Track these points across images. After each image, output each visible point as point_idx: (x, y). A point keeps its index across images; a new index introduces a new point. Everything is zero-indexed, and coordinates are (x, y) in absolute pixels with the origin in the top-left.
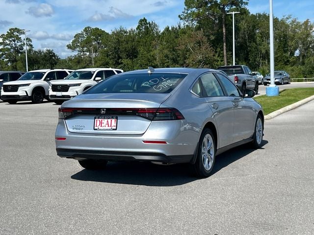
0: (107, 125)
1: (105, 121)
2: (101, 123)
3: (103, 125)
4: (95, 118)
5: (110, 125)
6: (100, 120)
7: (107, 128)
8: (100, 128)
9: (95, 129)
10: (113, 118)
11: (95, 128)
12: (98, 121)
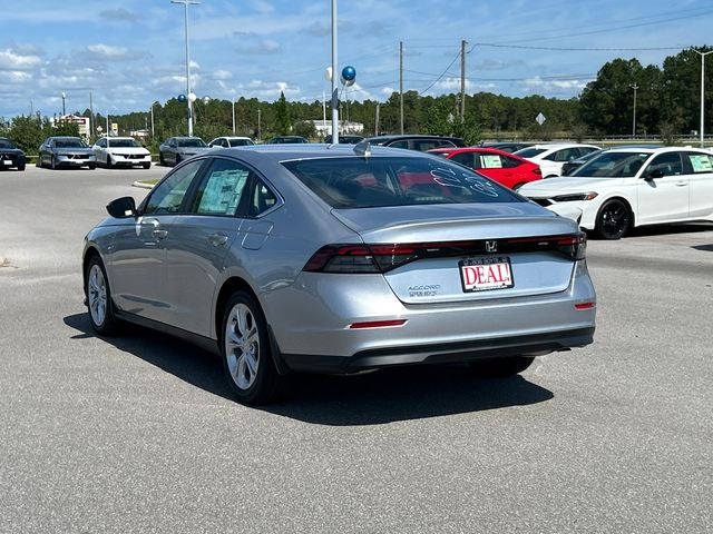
0: (492, 279)
1: (485, 269)
2: (477, 275)
3: (483, 279)
4: (461, 265)
5: (498, 279)
6: (474, 267)
7: (492, 284)
8: (478, 286)
9: (465, 291)
10: (500, 261)
11: (467, 287)
12: (470, 271)
